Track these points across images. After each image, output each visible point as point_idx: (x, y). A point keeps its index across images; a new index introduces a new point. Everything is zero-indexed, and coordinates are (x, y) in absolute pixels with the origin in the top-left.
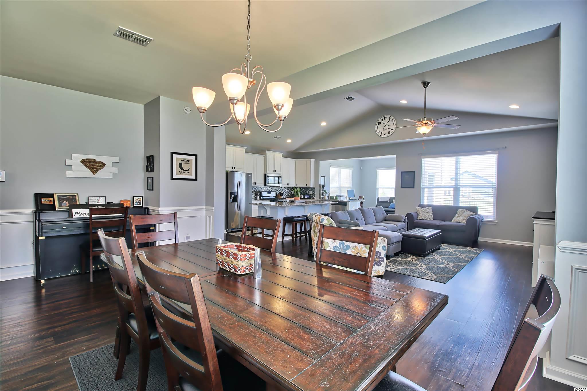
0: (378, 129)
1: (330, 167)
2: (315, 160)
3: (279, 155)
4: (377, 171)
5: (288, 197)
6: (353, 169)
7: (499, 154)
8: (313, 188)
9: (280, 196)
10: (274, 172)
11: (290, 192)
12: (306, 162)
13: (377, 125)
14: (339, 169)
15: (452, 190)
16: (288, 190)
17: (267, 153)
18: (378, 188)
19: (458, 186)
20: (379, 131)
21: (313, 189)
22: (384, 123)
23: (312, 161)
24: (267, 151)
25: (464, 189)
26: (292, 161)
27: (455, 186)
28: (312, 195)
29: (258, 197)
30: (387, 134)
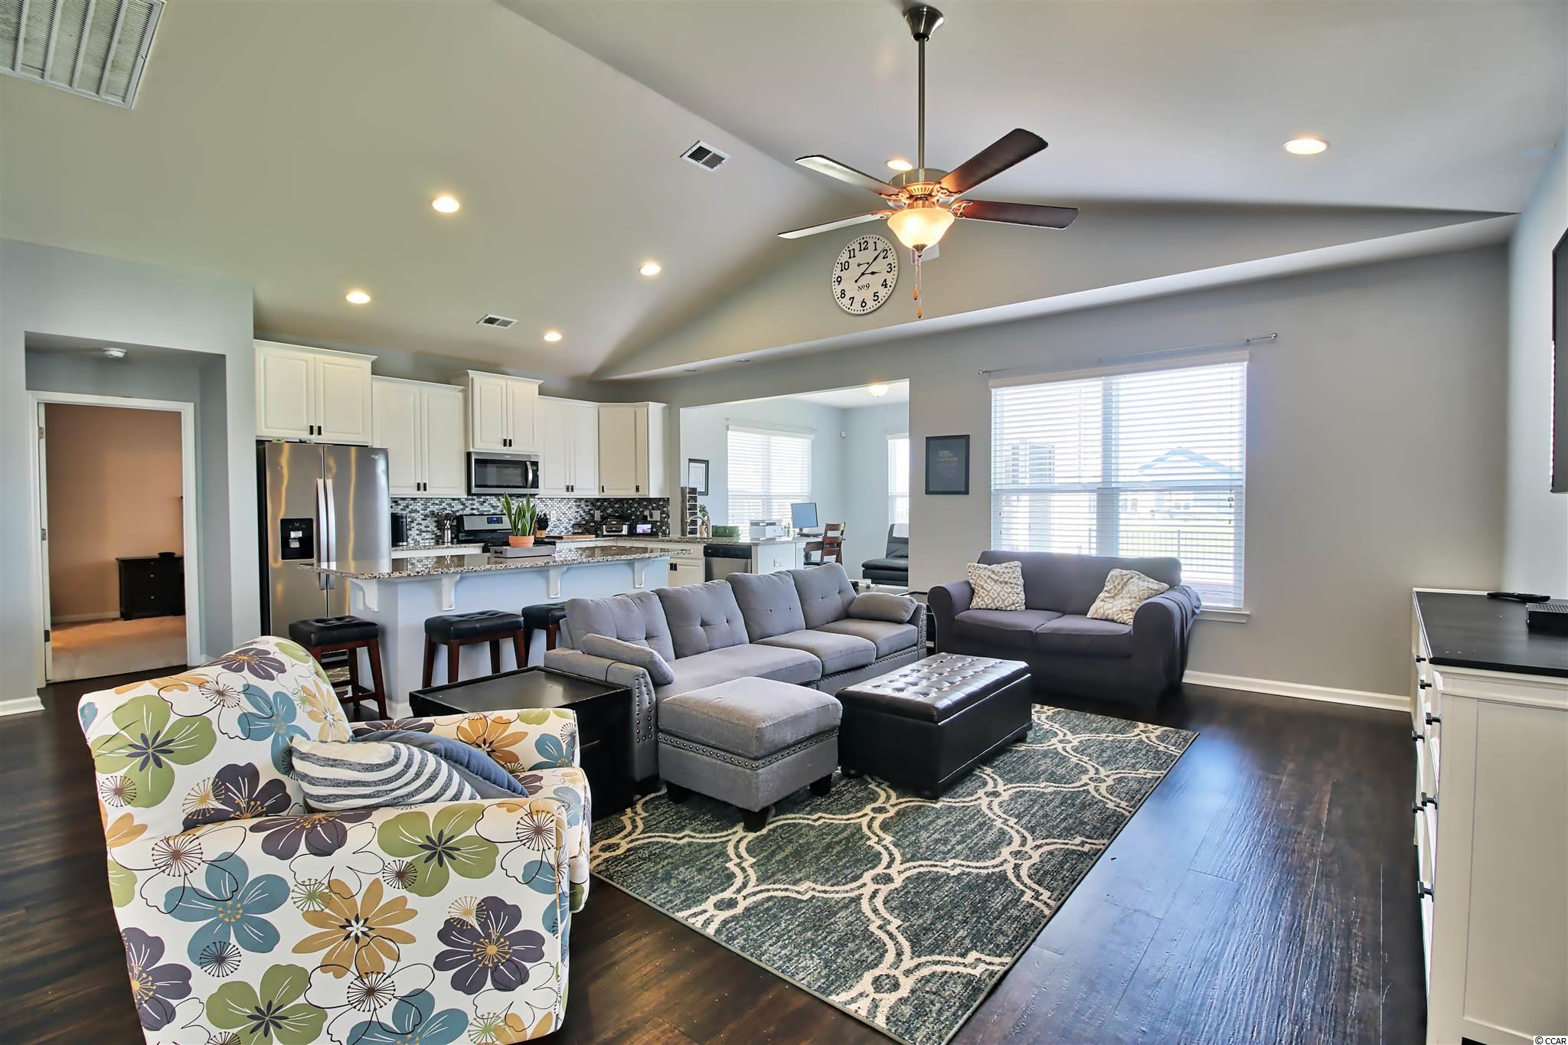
0: (842, 286)
1: (728, 429)
2: (664, 405)
3: (526, 389)
4: (889, 441)
5: (581, 531)
6: (812, 437)
7: (1251, 360)
8: (660, 499)
9: (539, 529)
10: (505, 445)
11: (588, 513)
12: (635, 411)
13: (837, 272)
14: (764, 436)
15: (1089, 500)
16: (578, 506)
17: (472, 379)
18: (895, 497)
19: (1113, 485)
20: (843, 292)
21: (661, 503)
22: (859, 265)
23: (655, 409)
24: (469, 371)
25: (1130, 496)
26: (586, 411)
27: (1101, 486)
28: (661, 521)
29: (448, 534)
30: (871, 305)
